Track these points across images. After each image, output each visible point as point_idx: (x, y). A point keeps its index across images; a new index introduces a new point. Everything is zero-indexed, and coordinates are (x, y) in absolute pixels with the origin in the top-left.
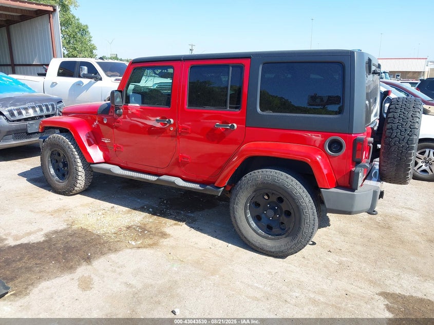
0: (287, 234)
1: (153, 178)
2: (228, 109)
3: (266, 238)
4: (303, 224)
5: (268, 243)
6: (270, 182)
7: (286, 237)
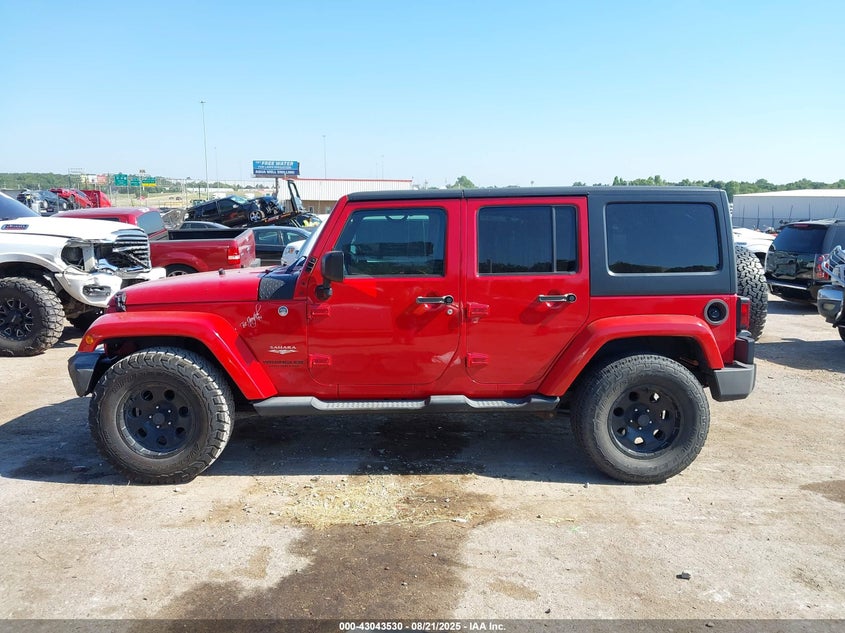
0: (674, 443)
1: (417, 405)
2: (555, 272)
3: (642, 458)
4: (698, 424)
5: (646, 465)
6: (650, 373)
7: (672, 449)
